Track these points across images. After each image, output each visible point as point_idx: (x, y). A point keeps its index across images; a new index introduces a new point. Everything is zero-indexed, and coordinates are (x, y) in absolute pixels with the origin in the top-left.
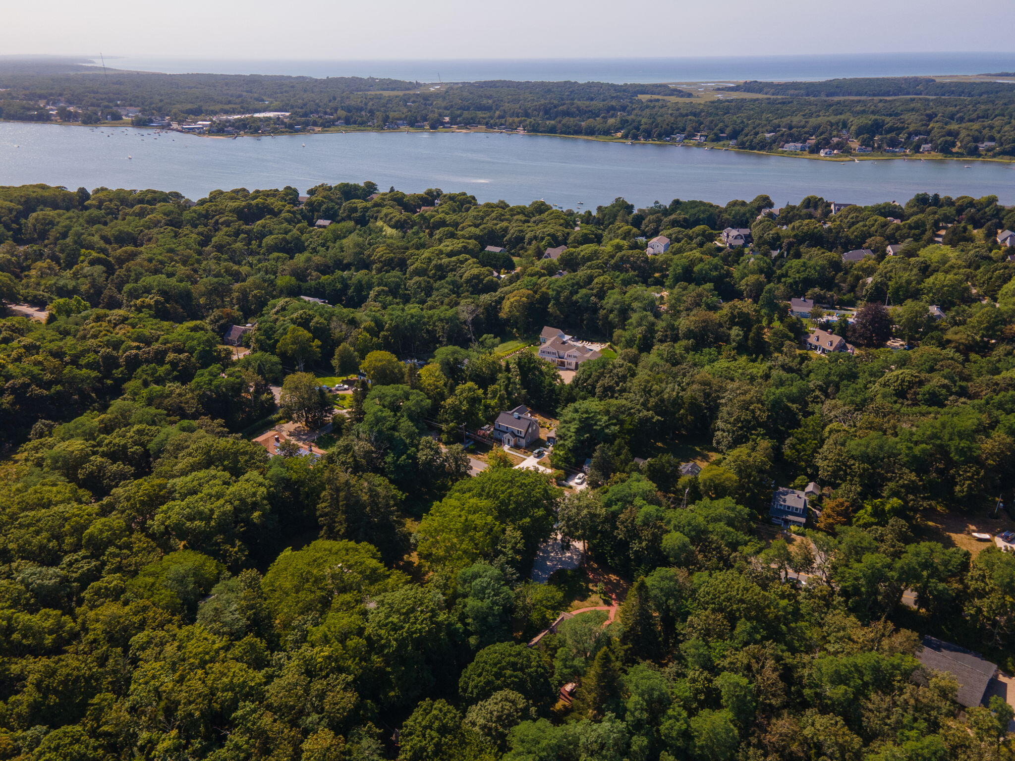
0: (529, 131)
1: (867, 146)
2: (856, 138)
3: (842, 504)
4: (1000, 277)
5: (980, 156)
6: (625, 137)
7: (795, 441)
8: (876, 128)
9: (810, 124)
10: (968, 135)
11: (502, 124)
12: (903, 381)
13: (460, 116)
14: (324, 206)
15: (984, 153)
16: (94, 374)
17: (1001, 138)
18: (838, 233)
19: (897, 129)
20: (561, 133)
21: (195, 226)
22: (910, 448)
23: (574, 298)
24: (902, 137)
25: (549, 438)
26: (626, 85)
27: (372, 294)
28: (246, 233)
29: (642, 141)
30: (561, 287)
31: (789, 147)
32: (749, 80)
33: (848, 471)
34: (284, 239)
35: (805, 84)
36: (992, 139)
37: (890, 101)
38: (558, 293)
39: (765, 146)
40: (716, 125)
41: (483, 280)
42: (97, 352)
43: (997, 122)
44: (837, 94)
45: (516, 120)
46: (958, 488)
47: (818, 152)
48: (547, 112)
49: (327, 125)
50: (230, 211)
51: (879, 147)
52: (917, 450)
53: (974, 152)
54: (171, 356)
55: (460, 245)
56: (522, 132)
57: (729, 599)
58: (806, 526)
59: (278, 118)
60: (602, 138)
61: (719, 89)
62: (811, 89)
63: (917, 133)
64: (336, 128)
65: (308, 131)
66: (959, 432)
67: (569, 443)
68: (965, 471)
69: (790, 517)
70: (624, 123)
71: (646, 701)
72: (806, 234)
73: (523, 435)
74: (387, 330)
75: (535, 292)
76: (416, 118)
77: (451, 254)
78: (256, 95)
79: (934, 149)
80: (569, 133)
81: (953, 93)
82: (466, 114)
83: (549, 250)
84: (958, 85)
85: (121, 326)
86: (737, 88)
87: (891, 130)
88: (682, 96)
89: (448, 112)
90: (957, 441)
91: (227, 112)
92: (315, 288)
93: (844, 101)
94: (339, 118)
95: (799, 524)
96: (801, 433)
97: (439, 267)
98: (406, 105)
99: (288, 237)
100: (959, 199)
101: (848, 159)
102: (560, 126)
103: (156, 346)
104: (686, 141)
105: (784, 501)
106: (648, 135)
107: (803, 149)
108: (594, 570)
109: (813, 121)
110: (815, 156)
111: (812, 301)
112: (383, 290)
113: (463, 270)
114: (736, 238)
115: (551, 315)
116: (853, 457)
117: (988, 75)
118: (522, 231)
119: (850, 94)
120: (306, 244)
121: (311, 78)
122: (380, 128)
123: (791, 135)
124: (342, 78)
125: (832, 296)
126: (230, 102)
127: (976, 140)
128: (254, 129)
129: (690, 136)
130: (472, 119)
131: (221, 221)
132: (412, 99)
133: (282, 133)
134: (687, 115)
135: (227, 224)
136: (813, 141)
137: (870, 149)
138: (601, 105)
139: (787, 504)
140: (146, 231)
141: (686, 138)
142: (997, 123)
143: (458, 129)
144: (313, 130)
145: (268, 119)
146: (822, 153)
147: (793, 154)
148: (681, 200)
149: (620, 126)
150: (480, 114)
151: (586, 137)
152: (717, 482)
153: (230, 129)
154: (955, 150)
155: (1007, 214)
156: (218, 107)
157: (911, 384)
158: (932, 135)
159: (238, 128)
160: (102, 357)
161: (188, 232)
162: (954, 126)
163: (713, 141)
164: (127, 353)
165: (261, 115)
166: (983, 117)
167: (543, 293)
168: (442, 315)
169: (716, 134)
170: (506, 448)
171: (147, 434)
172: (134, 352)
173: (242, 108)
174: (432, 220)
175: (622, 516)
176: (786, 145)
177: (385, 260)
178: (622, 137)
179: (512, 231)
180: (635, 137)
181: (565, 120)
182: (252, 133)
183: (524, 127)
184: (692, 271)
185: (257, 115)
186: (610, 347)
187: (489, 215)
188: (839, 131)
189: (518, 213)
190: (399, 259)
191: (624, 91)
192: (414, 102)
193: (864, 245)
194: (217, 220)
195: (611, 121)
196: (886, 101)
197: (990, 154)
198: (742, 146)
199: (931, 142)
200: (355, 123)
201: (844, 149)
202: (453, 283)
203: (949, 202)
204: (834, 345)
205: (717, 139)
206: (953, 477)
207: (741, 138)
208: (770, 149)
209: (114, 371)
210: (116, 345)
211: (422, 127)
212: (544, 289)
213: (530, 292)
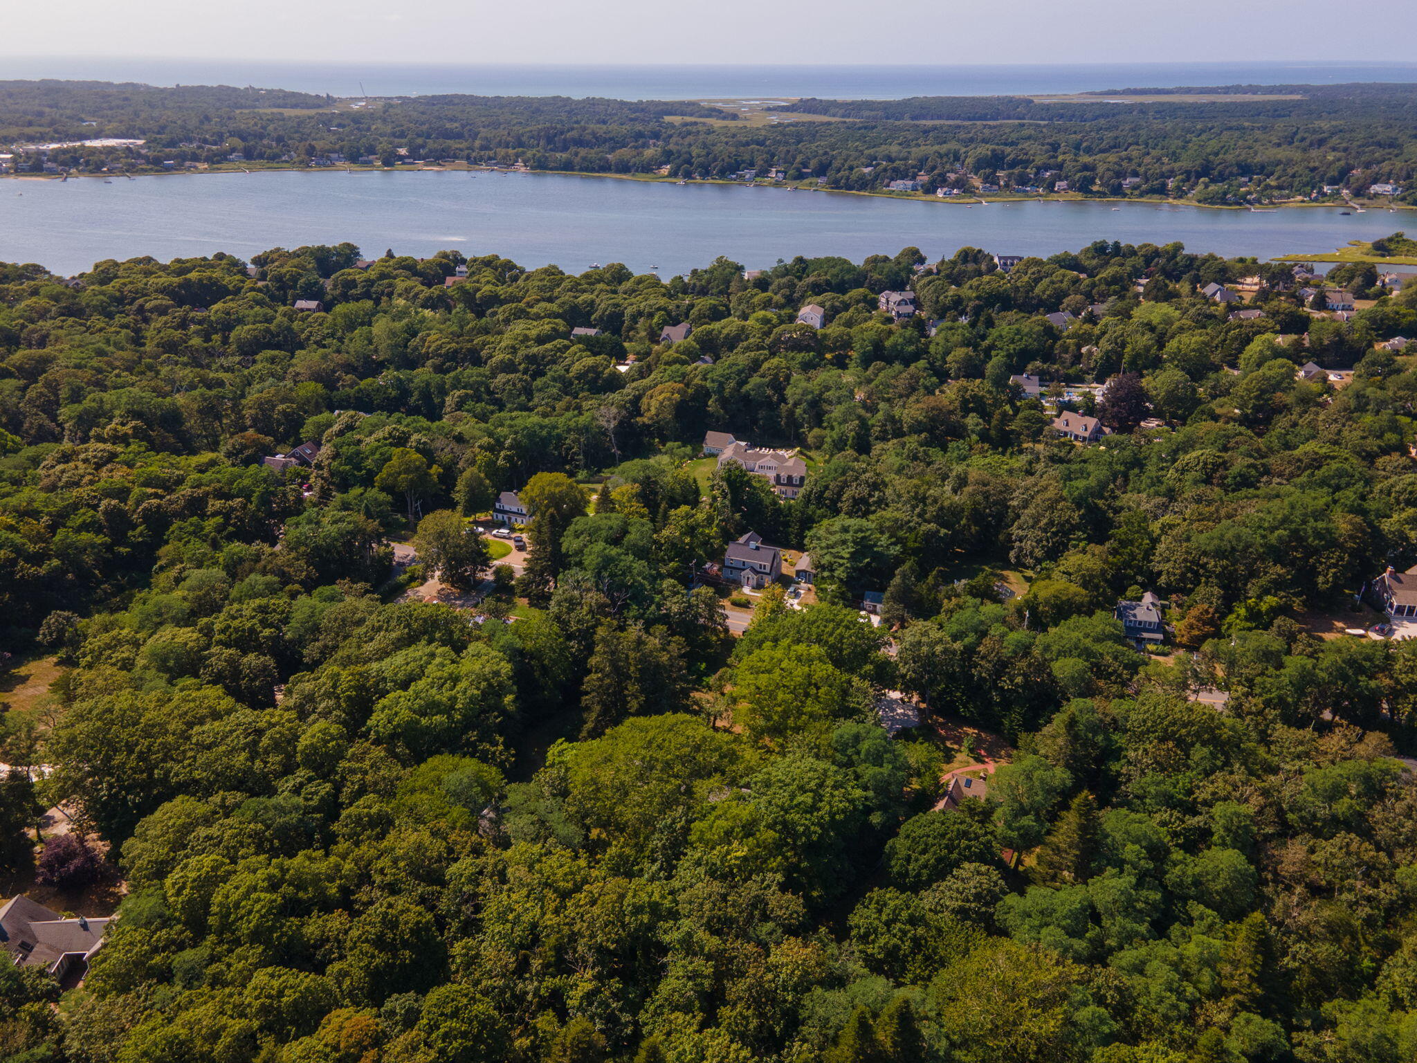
0: (532, 168)
1: (992, 183)
2: (976, 174)
3: (1207, 612)
4: (1236, 339)
5: (1125, 195)
6: (673, 174)
7: (1115, 545)
8: (996, 161)
9: (913, 155)
10: (1108, 170)
11: (490, 158)
12: (1205, 464)
13: (423, 147)
14: (302, 280)
15: (1128, 192)
16: (99, 539)
17: (1146, 173)
18: (1027, 292)
19: (1021, 162)
20: (581, 170)
21: (110, 316)
22: (1264, 537)
23: (743, 390)
24: (1031, 172)
25: (798, 572)
26: (641, 102)
27: (448, 400)
28: (200, 323)
29: (699, 180)
30: (722, 376)
31: (898, 185)
32: (805, 97)
33: (1201, 571)
34: (267, 330)
35: (880, 103)
36: (1135, 174)
37: (995, 127)
38: (721, 385)
39: (866, 185)
40: (794, 158)
41: (602, 372)
42: (95, 507)
43: (1134, 152)
44: (924, 118)
45: (511, 151)
46: (1321, 579)
47: (934, 192)
48: (550, 140)
49: (217, 160)
50: (156, 291)
51: (1007, 185)
52: (1273, 538)
53: (1117, 191)
54: (215, 504)
55: (547, 327)
56: (523, 169)
57: (1174, 723)
58: (1164, 643)
59: (128, 148)
60: (641, 177)
61: (769, 109)
62: (891, 110)
63: (1047, 168)
64: (231, 165)
65: (188, 169)
66: (1313, 512)
67: (840, 573)
68: (1328, 558)
69: (1145, 635)
70: (668, 156)
71: (1144, 848)
72: (990, 295)
73: (768, 570)
74: (509, 449)
75: (687, 385)
76: (358, 150)
77: (541, 340)
78: (68, 112)
79: (1071, 187)
80: (593, 170)
81: (1061, 116)
82: (431, 144)
83: (667, 330)
84: (1065, 106)
85: (109, 466)
86: (792, 108)
87: (1013, 164)
88: (724, 118)
89: (404, 141)
90: (1312, 523)
91: (31, 139)
92: (356, 398)
93: (941, 127)
94: (233, 150)
95: (1155, 641)
96: (1125, 533)
97: (531, 359)
98: (329, 131)
99: (272, 327)
100: (1141, 248)
101: (973, 200)
102: (578, 160)
103: (185, 491)
104: (758, 179)
105: (1135, 616)
106: (706, 173)
107: (914, 189)
108: (942, 725)
109: (917, 152)
110: (930, 197)
111: (1037, 378)
112: (467, 394)
113: (567, 361)
114: (899, 304)
115: (712, 415)
116: (1205, 553)
117: (1091, 93)
118: (616, 305)
119: (940, 117)
120: (303, 336)
121: (147, 87)
122: (304, 165)
123: (895, 170)
124: (202, 87)
125: (1057, 371)
126: (30, 124)
127: (1120, 174)
128: (96, 165)
129: (764, 173)
130: (443, 150)
131: (148, 306)
132: (335, 122)
133: (144, 172)
134: (747, 144)
135: (162, 311)
136: (923, 178)
137: (996, 187)
138: (625, 129)
139: (1139, 618)
140: (31, 326)
141: (757, 175)
142: (1135, 154)
143: (426, 165)
144: (195, 167)
145: (111, 150)
146: (940, 193)
147: (903, 194)
148: (805, 257)
149: (663, 159)
150: (454, 144)
151: (618, 176)
152: (1064, 598)
153: (50, 165)
154: (1095, 188)
155: (1203, 264)
156: (13, 131)
157: (1216, 467)
158: (1065, 170)
159: (64, 163)
160: (105, 513)
161: (103, 325)
162: (1086, 159)
163: (796, 178)
164: (145, 505)
165: (97, 143)
166: (1115, 147)
167: (696, 385)
168: (572, 424)
169: (798, 170)
170: (747, 590)
171: (274, 610)
172: (155, 501)
173: (56, 131)
174: (478, 295)
175: (981, 649)
176: (893, 183)
177: (447, 354)
178: (670, 175)
179: (603, 306)
180: (688, 175)
181: (583, 152)
182: (91, 172)
183: (525, 162)
184: (884, 348)
185: (88, 143)
186: (801, 453)
187: (558, 285)
188: (952, 164)
189: (599, 281)
190: (469, 350)
191: (643, 110)
192: (339, 126)
193: (1061, 307)
194: (142, 306)
195: (649, 153)
196: (990, 127)
197: (1137, 192)
198: (835, 185)
199: (1066, 178)
200: (261, 156)
201: (963, 186)
202: (560, 379)
203: (1132, 252)
204: (1089, 430)
205: (800, 176)
206: (1314, 567)
207: (831, 173)
208: (873, 189)
209: (130, 533)
210: (122, 493)
211: (368, 163)
212: (697, 381)
213: (681, 385)
